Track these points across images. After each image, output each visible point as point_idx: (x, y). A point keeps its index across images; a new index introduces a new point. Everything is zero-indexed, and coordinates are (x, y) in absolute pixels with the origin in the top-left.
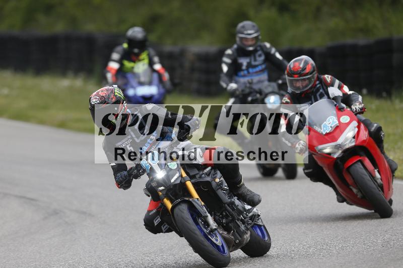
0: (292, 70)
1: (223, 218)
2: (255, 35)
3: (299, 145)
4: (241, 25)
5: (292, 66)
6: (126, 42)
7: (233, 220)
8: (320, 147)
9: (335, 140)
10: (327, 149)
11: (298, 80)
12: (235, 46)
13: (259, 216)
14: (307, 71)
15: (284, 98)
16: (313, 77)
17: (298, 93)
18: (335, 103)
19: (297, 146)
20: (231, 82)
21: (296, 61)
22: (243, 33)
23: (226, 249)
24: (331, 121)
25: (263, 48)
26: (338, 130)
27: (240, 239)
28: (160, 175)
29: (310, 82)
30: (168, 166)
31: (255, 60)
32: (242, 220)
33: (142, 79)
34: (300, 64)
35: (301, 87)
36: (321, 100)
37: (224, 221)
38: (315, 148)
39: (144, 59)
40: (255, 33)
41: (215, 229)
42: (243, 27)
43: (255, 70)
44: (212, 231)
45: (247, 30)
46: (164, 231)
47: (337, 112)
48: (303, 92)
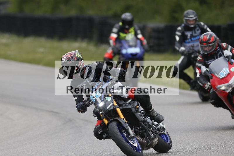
0: (202, 40)
1: (139, 130)
2: (195, 18)
3: (207, 85)
4: (186, 12)
5: (202, 38)
6: (121, 22)
7: (146, 131)
8: (219, 86)
9: (227, 82)
10: (223, 87)
11: (206, 46)
12: (183, 25)
13: (164, 128)
14: (211, 41)
15: (198, 57)
16: (215, 44)
17: (206, 54)
18: (228, 60)
19: (206, 86)
20: (181, 46)
21: (205, 35)
22: (187, 17)
23: (140, 148)
24: (225, 71)
25: (199, 26)
26: (229, 76)
27: (150, 142)
28: (101, 104)
29: (213, 48)
30: (105, 99)
31: (195, 33)
32: (152, 131)
33: (131, 43)
34: (207, 36)
35: (208, 50)
36: (220, 58)
37: (140, 132)
38: (216, 87)
39: (131, 32)
40: (195, 16)
41: (133, 137)
42: (187, 13)
43: (195, 39)
44: (132, 138)
45: (189, 15)
46: (104, 138)
47: (228, 65)
48: (209, 53)
